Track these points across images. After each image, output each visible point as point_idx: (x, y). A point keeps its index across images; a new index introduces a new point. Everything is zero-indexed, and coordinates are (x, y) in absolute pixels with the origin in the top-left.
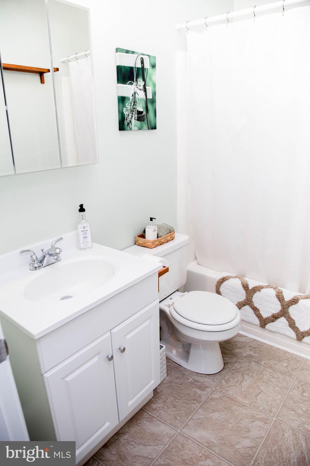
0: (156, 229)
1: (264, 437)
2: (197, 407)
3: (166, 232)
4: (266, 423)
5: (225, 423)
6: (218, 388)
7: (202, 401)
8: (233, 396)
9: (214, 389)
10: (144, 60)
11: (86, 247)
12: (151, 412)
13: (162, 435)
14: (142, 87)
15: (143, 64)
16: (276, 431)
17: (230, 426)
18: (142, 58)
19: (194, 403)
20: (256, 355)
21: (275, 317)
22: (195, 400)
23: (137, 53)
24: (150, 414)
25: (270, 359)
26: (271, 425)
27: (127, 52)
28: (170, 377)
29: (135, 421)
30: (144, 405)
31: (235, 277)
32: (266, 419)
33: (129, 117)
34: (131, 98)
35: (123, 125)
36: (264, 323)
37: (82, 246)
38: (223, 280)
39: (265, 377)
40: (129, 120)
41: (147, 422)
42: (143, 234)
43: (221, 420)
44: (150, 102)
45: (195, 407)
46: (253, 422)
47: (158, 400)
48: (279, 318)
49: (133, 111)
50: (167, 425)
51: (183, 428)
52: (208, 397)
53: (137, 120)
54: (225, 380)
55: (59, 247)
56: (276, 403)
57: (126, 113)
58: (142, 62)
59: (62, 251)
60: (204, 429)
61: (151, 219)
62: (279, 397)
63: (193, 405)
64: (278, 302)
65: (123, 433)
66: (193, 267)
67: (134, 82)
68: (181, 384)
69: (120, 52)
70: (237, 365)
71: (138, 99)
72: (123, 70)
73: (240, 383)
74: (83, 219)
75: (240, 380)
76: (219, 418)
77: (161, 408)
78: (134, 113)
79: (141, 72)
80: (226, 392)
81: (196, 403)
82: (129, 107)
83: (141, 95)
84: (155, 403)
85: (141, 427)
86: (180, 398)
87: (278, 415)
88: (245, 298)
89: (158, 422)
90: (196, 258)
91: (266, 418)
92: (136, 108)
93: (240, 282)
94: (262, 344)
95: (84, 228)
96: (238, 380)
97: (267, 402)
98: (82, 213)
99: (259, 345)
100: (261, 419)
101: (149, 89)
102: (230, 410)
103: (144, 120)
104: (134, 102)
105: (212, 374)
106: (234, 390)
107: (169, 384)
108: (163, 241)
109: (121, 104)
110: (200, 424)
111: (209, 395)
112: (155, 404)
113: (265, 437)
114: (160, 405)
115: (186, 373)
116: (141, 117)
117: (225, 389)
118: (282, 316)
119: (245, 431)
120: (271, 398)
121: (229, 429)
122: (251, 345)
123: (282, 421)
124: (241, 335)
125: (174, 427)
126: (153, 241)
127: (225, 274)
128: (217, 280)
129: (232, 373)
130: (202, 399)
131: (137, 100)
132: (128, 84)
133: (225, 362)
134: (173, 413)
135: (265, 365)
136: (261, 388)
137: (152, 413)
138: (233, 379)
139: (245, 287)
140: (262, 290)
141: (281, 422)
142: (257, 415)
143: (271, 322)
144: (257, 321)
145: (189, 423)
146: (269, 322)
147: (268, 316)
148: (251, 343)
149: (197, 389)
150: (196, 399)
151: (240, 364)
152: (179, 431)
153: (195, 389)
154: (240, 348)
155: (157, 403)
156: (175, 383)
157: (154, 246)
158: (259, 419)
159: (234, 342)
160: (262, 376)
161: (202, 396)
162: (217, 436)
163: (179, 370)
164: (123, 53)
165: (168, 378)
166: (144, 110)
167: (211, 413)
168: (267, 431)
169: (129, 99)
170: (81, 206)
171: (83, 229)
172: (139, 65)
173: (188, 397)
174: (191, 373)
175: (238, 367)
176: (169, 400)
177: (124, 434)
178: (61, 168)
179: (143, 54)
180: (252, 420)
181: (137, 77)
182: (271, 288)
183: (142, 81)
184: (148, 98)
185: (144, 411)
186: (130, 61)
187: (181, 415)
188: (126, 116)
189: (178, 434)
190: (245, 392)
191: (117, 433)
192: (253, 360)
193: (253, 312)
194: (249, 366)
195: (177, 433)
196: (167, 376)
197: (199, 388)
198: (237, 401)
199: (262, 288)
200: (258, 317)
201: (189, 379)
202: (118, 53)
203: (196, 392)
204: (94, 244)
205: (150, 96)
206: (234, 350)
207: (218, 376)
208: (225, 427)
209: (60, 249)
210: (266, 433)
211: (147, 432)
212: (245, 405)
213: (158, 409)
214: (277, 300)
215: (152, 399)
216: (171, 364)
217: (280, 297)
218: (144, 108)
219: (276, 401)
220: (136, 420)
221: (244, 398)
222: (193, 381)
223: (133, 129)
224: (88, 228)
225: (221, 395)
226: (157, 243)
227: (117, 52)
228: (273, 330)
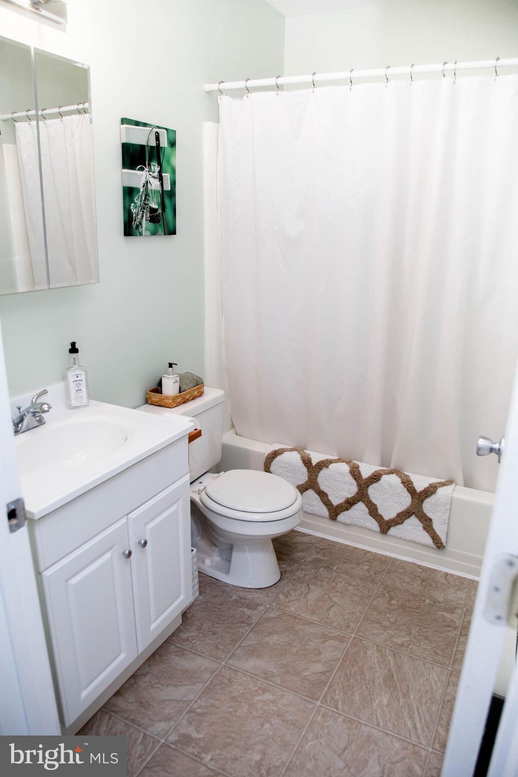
0: (178, 379)
1: (339, 659)
2: (247, 631)
3: (192, 385)
4: (343, 642)
5: (286, 647)
6: (274, 604)
7: (252, 624)
8: (296, 613)
9: (268, 606)
10: (160, 135)
11: (79, 405)
12: (180, 644)
13: (200, 670)
14: (156, 174)
15: (159, 142)
16: (356, 650)
17: (294, 650)
18: (157, 132)
19: (241, 626)
20: (326, 559)
21: (349, 504)
22: (243, 622)
23: (150, 125)
24: (180, 646)
25: (345, 563)
26: (350, 643)
27: (137, 123)
28: (204, 596)
29: (158, 657)
30: (170, 636)
31: (292, 450)
32: (342, 637)
33: (138, 217)
34: (142, 190)
35: (130, 229)
36: (335, 512)
37: (74, 403)
38: (275, 454)
39: (339, 585)
40: (138, 220)
41: (176, 657)
42: (157, 389)
43: (281, 644)
44: (167, 195)
45: (244, 632)
46: (325, 641)
47: (189, 627)
48: (356, 503)
49: (144, 208)
50: (205, 657)
51: (229, 659)
52: (261, 618)
53: (150, 221)
54: (283, 593)
55: (48, 403)
56: (354, 617)
57: (134, 211)
58: (158, 139)
59: (51, 408)
60: (258, 657)
61: (171, 365)
62: (359, 608)
63: (241, 630)
64: (354, 481)
65: (142, 675)
66: (230, 438)
67: (146, 167)
68: (221, 604)
69: (127, 124)
70: (299, 574)
71: (152, 190)
72: (131, 150)
73: (305, 595)
74: (75, 364)
75: (305, 592)
76: (279, 642)
77: (195, 637)
78: (145, 211)
79: (155, 152)
80: (286, 609)
81: (244, 627)
82: (138, 203)
83: (155, 184)
84: (185, 631)
85: (168, 665)
86: (221, 622)
87: (357, 630)
88: (307, 478)
89: (192, 655)
90: (233, 426)
91: (342, 635)
92: (148, 204)
93: (299, 456)
94: (333, 544)
95: (77, 377)
96: (302, 593)
97: (343, 616)
98: (74, 355)
99: (328, 545)
100: (335, 637)
101: (167, 176)
102: (293, 630)
103: (158, 222)
104: (146, 195)
105: (264, 588)
106: (296, 605)
107: (203, 606)
108: (187, 397)
109: (127, 199)
110: (252, 652)
111: (262, 614)
112: (185, 633)
113: (341, 659)
114: (193, 634)
115: (227, 589)
116: (155, 218)
117: (284, 605)
118: (358, 501)
119: (315, 654)
120: (349, 611)
121: (293, 653)
122: (318, 545)
123: (363, 637)
124: (304, 534)
125: (216, 659)
126: (174, 397)
127: (277, 447)
128: (266, 455)
129: (293, 584)
130: (253, 621)
131: (149, 192)
132: (138, 170)
133: (282, 570)
134: (213, 642)
135: (339, 570)
136: (335, 599)
137: (183, 645)
138: (295, 591)
139: (307, 462)
140: (331, 466)
141: (362, 639)
142: (330, 632)
143: (345, 511)
144: (325, 511)
145: (237, 652)
146: (342, 511)
147: (341, 502)
148: (318, 543)
149: (244, 608)
150: (245, 621)
151: (303, 572)
152: (223, 663)
153: (241, 609)
154: (302, 551)
155: (188, 632)
156: (212, 603)
157: (175, 405)
158: (332, 638)
159: (293, 544)
160: (334, 585)
161: (252, 617)
162: (277, 664)
163: (217, 586)
164: (131, 125)
165: (201, 598)
166: (159, 206)
167: (266, 636)
168: (344, 651)
169: (138, 190)
170: (73, 344)
171: (76, 379)
172: (153, 143)
173: (233, 620)
174: (234, 588)
175: (301, 576)
176: (205, 625)
177: (144, 675)
178: (49, 289)
179: (159, 127)
180: (323, 640)
181: (150, 160)
182: (343, 462)
183: (157, 165)
184: (165, 189)
185: (170, 643)
186: (141, 137)
187: (224, 643)
188: (134, 216)
189: (222, 668)
190: (313, 607)
191: (133, 675)
192: (322, 565)
193: (319, 499)
194: (317, 574)
195: (221, 666)
196: (200, 594)
197: (248, 606)
198: (301, 619)
199: (331, 462)
200: (326, 505)
201: (232, 596)
202: (125, 126)
203: (244, 612)
204: (91, 401)
205: (167, 187)
206: (294, 554)
207: (273, 589)
208: (288, 652)
209: (47, 404)
210: (343, 653)
211: (177, 669)
212: (312, 623)
213: (190, 639)
214: (351, 478)
215: (181, 627)
216: (204, 578)
217: (355, 473)
218: (159, 204)
219: (354, 614)
220: (160, 656)
221: (312, 614)
222: (238, 599)
223: (144, 234)
224: (83, 377)
225: (279, 613)
226: (179, 400)
227: (122, 123)
228: (348, 522)
